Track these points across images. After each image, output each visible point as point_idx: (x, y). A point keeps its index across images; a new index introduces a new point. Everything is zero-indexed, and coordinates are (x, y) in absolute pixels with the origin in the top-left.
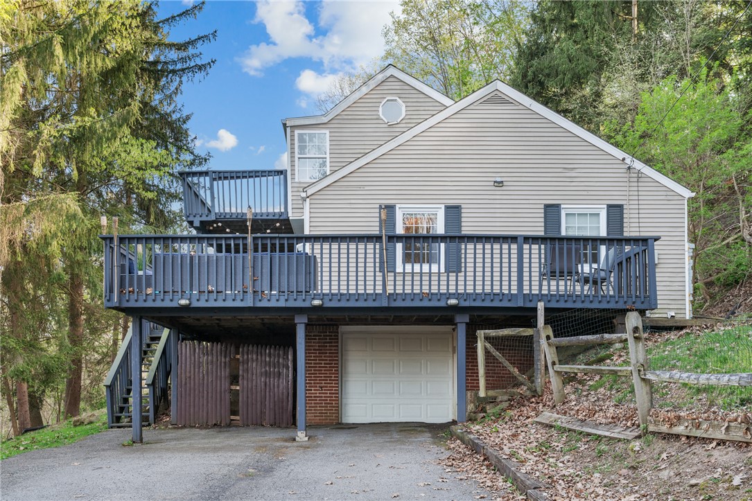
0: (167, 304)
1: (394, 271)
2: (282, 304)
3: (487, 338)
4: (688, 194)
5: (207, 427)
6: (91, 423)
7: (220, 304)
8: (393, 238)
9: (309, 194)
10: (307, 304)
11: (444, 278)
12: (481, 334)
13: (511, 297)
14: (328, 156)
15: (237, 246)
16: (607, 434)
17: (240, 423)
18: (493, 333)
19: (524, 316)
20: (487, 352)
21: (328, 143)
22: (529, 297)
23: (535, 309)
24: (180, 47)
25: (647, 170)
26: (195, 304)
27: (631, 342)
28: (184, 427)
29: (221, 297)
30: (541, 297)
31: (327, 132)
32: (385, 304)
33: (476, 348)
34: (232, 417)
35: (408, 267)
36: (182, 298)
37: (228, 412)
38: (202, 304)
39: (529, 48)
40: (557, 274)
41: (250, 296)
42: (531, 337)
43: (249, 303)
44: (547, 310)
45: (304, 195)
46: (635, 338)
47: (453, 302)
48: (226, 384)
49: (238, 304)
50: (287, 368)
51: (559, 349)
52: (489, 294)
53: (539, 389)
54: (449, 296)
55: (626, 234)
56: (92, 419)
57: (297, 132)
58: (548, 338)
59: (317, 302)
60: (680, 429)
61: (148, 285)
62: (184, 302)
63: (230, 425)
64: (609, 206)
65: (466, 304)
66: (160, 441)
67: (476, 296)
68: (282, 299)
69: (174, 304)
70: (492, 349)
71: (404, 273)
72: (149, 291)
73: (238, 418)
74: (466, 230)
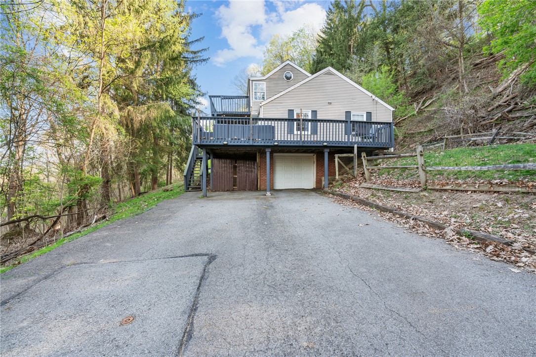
0: (219, 143)
1: (293, 134)
2: (263, 144)
3: (339, 157)
4: (393, 109)
5: (225, 191)
6: (171, 190)
7: (239, 144)
8: (294, 120)
9: (263, 104)
10: (272, 144)
11: (309, 136)
12: (336, 156)
13: (345, 143)
14: (265, 92)
15: (246, 122)
16: (403, 190)
17: (237, 189)
18: (340, 155)
19: (350, 150)
20: (339, 162)
21: (265, 87)
22: (351, 143)
23: (353, 147)
24: (195, 53)
25: (380, 101)
26: (230, 144)
27: (419, 156)
28: (216, 191)
29: (239, 141)
30: (355, 143)
31: (265, 83)
32: (301, 145)
33: (334, 161)
34: (234, 187)
35: (299, 132)
36: (224, 141)
37: (232, 185)
38: (232, 144)
39: (317, 60)
40: (358, 135)
41: (251, 141)
42: (353, 157)
43: (251, 143)
44: (358, 147)
45: (261, 105)
46: (421, 155)
47: (325, 144)
48: (231, 175)
49: (246, 144)
50: (255, 169)
51: (368, 160)
52: (338, 141)
53: (355, 176)
54: (324, 142)
55: (372, 121)
56: (172, 189)
57: (254, 82)
58: (364, 157)
59: (276, 143)
60: (448, 187)
61: (211, 136)
62: (225, 143)
63: (233, 190)
64: (367, 112)
65: (330, 145)
66: (212, 197)
67: (333, 142)
68: (263, 142)
69: (221, 144)
70: (340, 161)
71: (297, 135)
72: (212, 138)
73: (236, 187)
74: (319, 118)
